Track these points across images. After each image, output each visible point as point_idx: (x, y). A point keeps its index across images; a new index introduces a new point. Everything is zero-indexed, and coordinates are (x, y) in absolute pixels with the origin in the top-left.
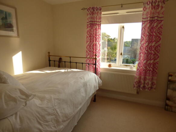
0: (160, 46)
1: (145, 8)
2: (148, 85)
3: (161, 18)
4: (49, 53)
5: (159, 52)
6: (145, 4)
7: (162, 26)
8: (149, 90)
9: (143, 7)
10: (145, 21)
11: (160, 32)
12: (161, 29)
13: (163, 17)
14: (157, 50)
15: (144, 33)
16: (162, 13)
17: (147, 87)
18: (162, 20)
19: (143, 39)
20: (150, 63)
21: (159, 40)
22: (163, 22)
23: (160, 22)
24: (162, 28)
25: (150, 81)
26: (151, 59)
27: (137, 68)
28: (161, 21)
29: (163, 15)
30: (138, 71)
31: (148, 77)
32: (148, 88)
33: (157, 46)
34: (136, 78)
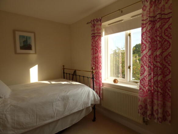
0: (170, 56)
1: (145, 7)
2: (157, 114)
3: (169, 15)
4: (64, 66)
5: (171, 64)
6: (144, 1)
7: (170, 25)
8: (160, 122)
9: (142, 6)
10: (146, 23)
11: (169, 35)
12: (169, 30)
13: (171, 12)
14: (167, 61)
15: (146, 39)
16: (169, 8)
17: (156, 116)
18: (170, 16)
19: (146, 48)
20: (157, 80)
21: (168, 46)
22: (171, 19)
23: (167, 20)
24: (171, 29)
25: (161, 108)
26: (157, 74)
27: (140, 86)
28: (169, 18)
29: (171, 9)
30: (141, 90)
31: (155, 101)
32: (158, 119)
33: (167, 55)
34: (139, 100)
